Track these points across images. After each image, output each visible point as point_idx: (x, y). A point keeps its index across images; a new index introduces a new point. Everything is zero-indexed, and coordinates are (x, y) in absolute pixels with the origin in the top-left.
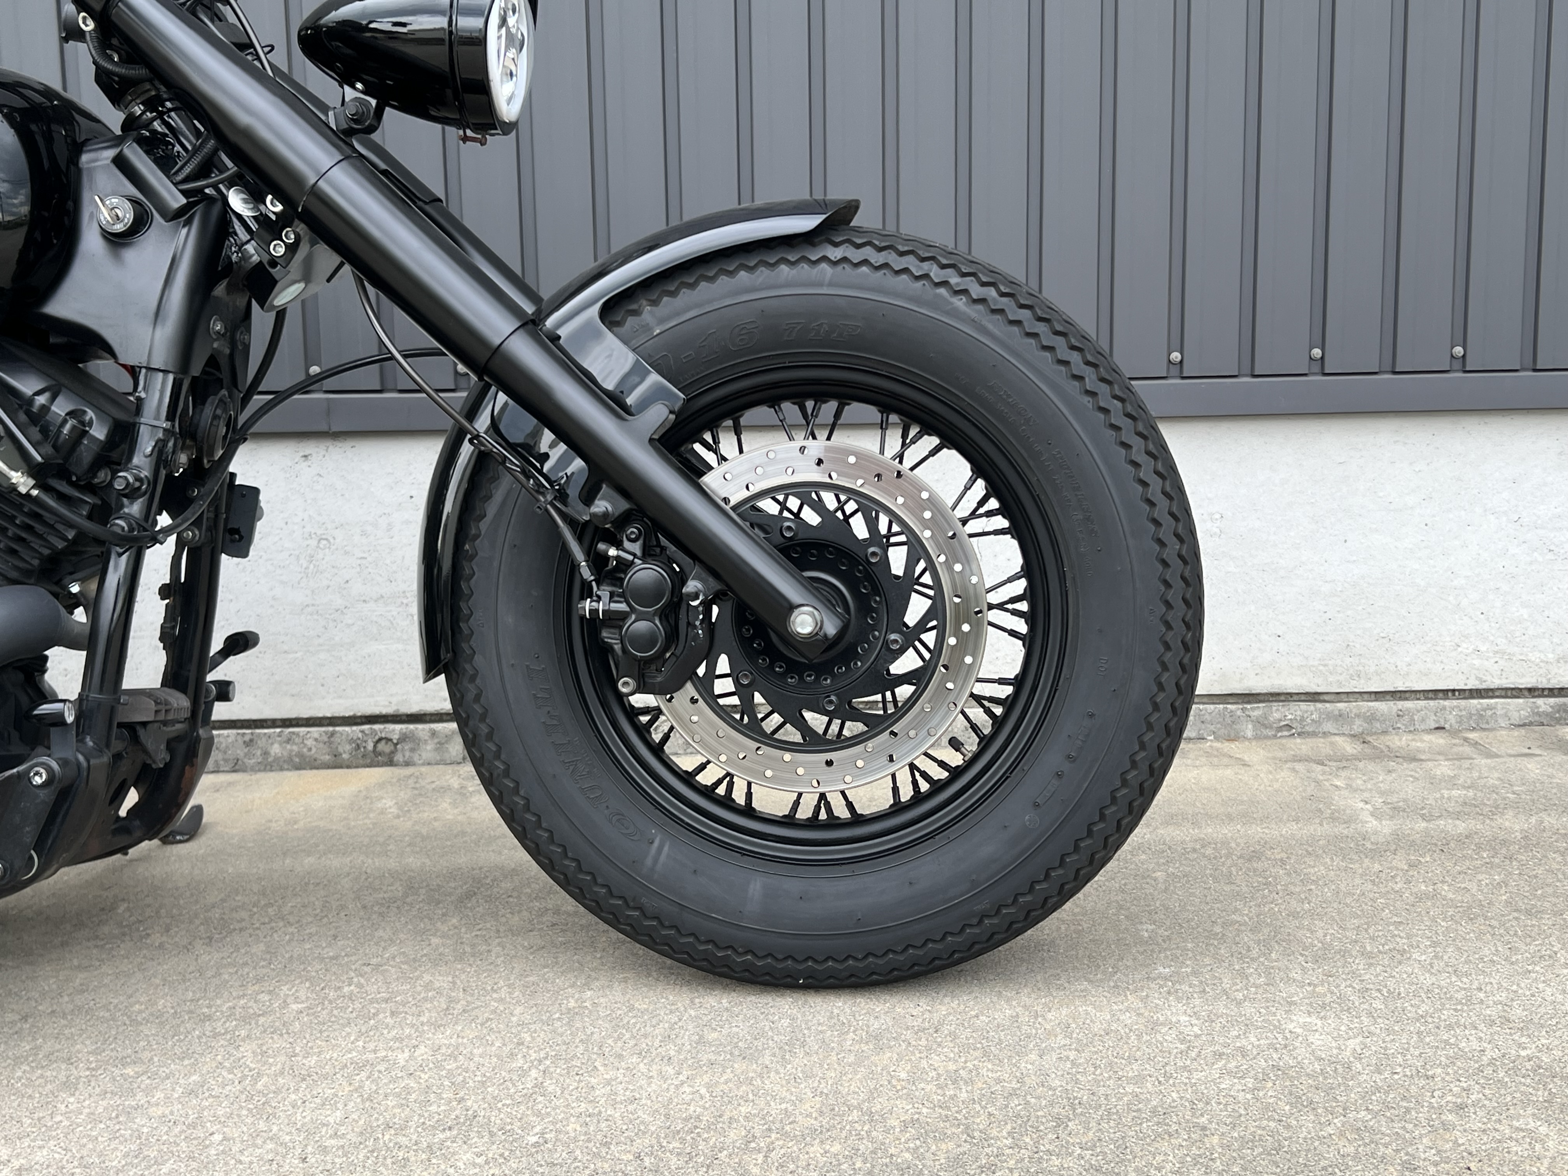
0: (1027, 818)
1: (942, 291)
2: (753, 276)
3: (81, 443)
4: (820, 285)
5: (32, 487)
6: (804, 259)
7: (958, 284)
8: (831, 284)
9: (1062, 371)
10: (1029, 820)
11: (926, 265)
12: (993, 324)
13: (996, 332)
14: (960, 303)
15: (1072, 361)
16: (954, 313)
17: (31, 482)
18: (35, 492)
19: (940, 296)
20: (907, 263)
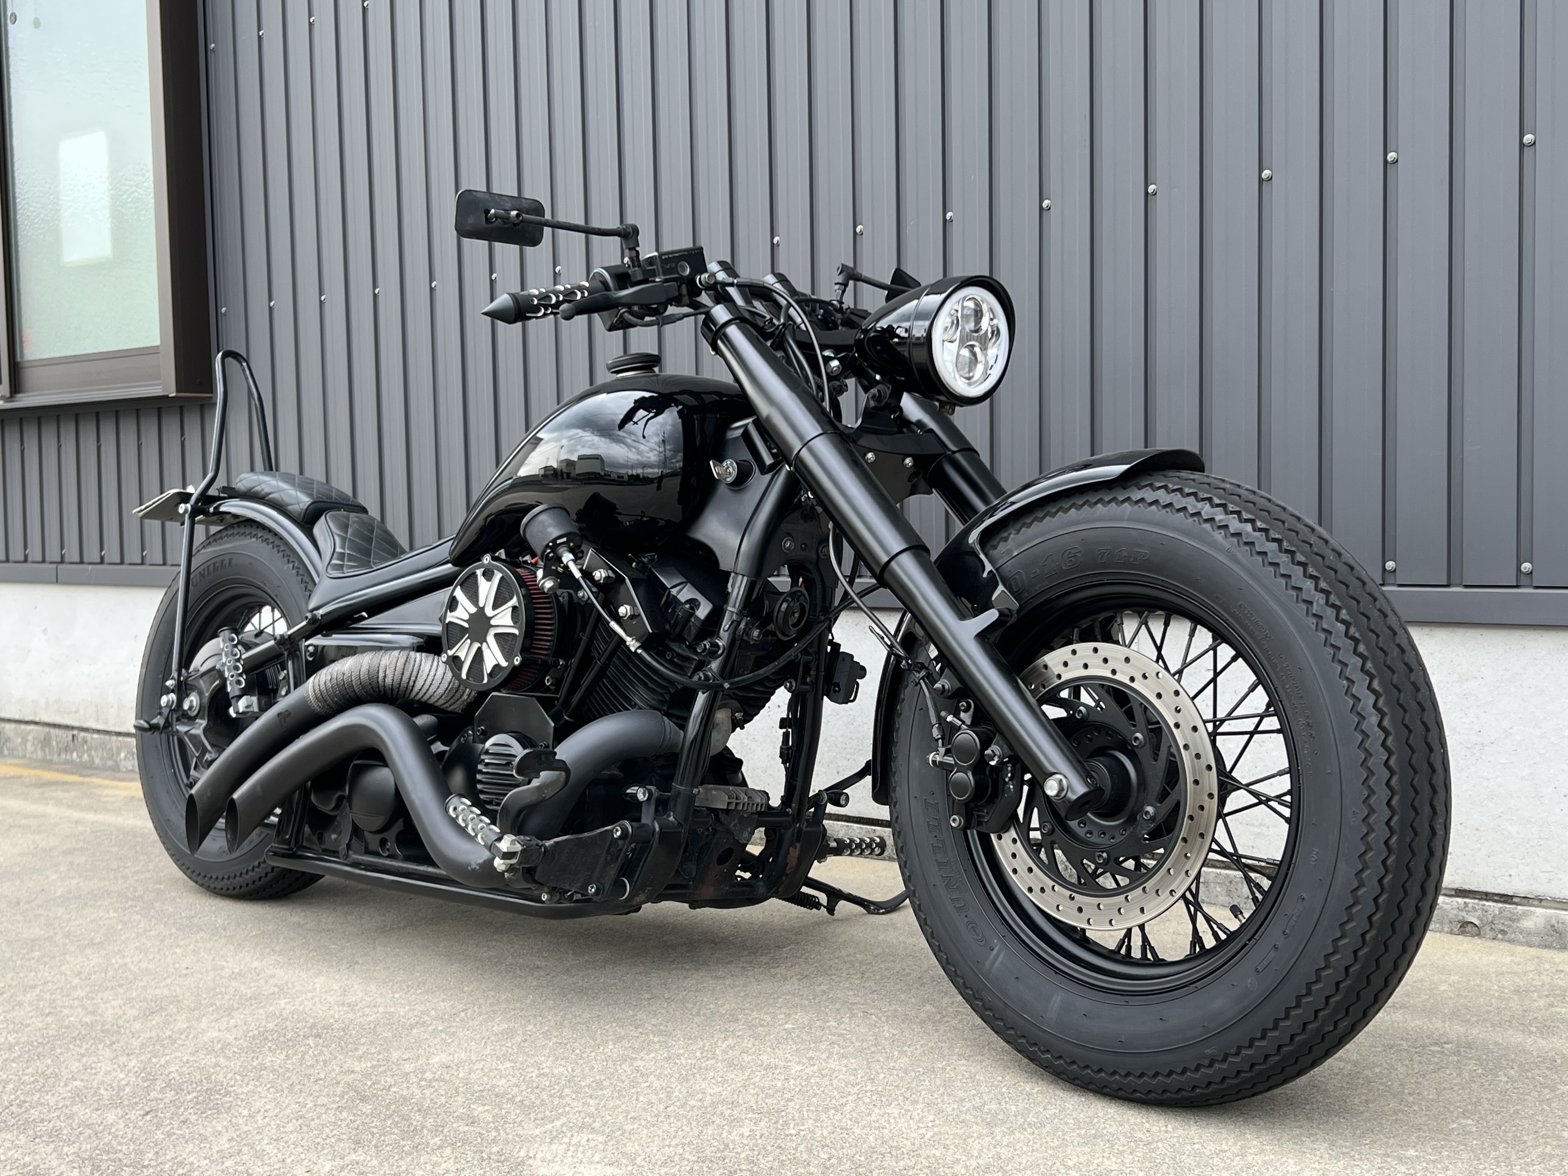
0: (1249, 981)
1: (1207, 526)
2: (1079, 512)
3: (690, 620)
4: (1121, 519)
5: (638, 648)
6: (1114, 499)
7: (1221, 521)
8: (1129, 520)
9: (1293, 596)
10: (1251, 984)
11: (1200, 505)
12: (1242, 554)
13: (1244, 561)
14: (1219, 536)
15: (1304, 587)
16: (1214, 545)
17: (638, 644)
18: (639, 651)
19: (1205, 530)
20: (1187, 503)
